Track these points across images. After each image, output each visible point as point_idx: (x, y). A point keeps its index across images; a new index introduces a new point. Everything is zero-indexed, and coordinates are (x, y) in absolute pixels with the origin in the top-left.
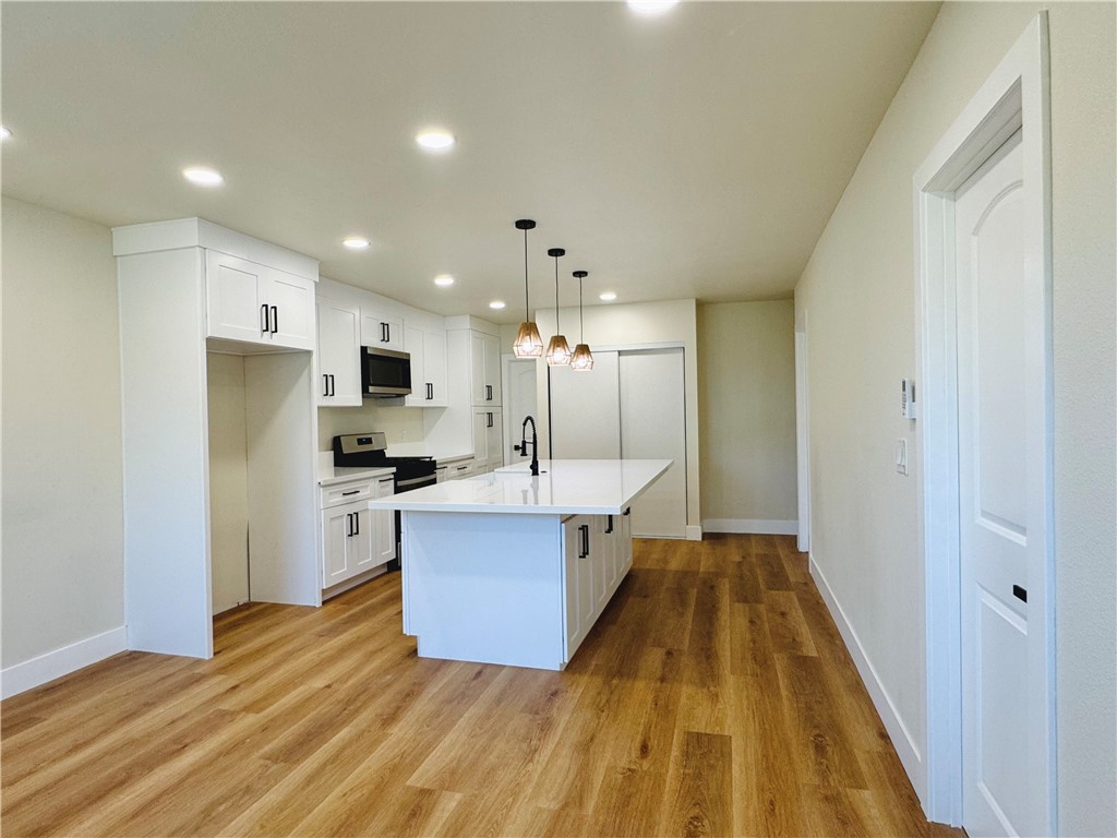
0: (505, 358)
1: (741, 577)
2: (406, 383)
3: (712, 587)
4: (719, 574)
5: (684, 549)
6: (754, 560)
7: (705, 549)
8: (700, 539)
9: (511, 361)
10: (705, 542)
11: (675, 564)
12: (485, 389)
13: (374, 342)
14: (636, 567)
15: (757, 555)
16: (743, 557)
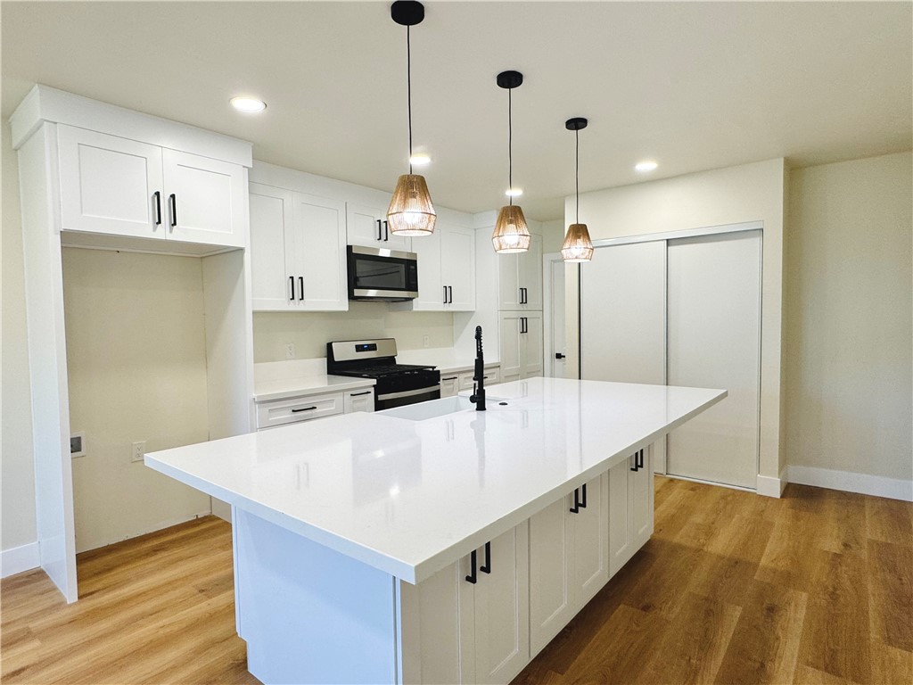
0: (548, 257)
1: (834, 596)
2: (412, 285)
3: (772, 610)
4: (791, 578)
5: (747, 510)
6: (864, 554)
7: (781, 519)
8: (779, 497)
9: (554, 261)
10: (786, 502)
11: (722, 544)
12: (519, 292)
13: (365, 240)
14: (661, 536)
15: (871, 543)
16: (846, 545)
